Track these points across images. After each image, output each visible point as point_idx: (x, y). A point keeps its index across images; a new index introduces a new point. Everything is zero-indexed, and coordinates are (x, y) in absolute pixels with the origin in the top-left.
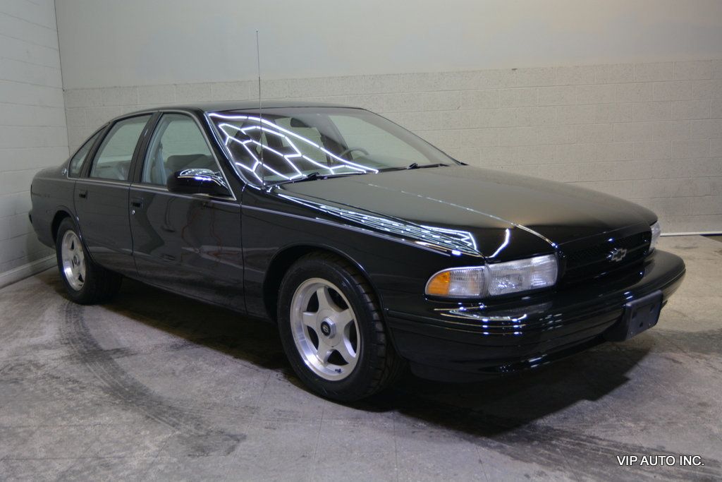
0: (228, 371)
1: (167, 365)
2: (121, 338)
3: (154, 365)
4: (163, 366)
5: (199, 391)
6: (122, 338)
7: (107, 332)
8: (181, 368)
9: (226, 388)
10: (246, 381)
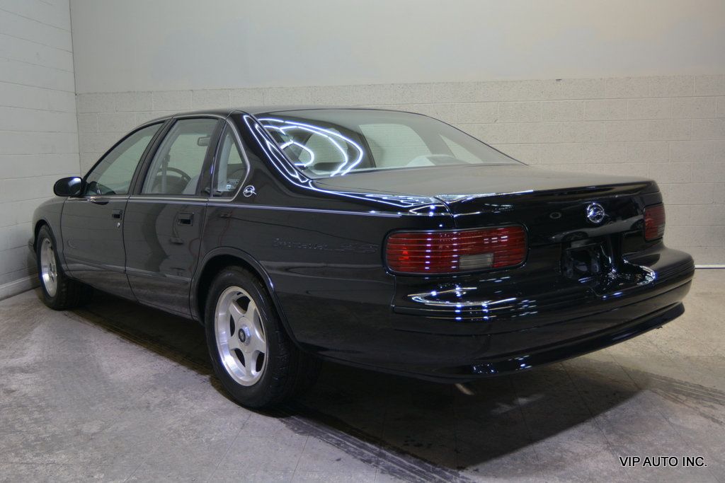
0: (207, 408)
1: (143, 397)
2: (103, 364)
3: (130, 397)
4: (139, 398)
5: (170, 429)
6: (105, 364)
7: (91, 355)
8: (157, 401)
9: (199, 428)
10: (224, 419)
